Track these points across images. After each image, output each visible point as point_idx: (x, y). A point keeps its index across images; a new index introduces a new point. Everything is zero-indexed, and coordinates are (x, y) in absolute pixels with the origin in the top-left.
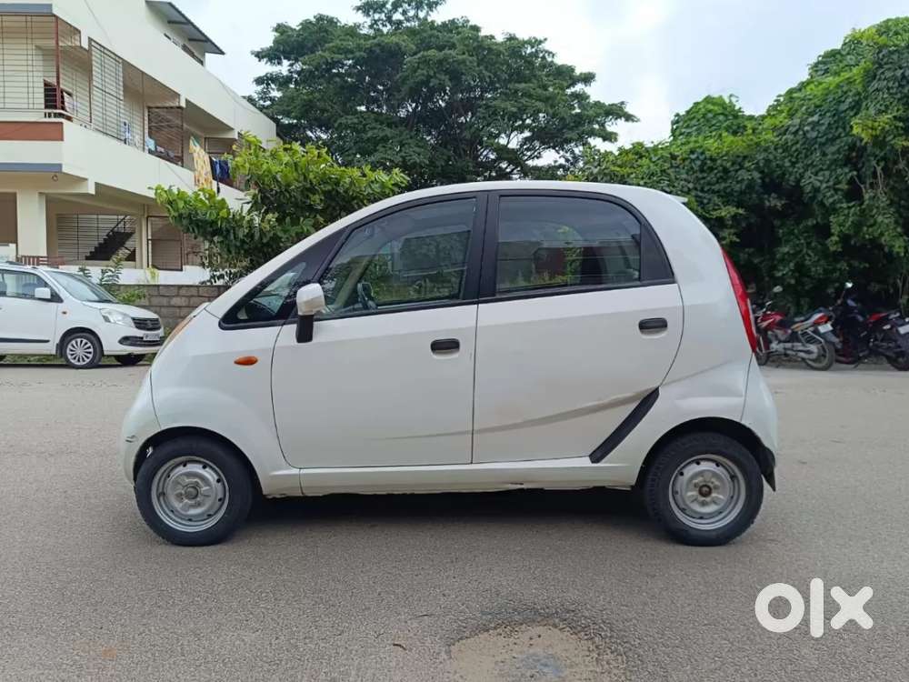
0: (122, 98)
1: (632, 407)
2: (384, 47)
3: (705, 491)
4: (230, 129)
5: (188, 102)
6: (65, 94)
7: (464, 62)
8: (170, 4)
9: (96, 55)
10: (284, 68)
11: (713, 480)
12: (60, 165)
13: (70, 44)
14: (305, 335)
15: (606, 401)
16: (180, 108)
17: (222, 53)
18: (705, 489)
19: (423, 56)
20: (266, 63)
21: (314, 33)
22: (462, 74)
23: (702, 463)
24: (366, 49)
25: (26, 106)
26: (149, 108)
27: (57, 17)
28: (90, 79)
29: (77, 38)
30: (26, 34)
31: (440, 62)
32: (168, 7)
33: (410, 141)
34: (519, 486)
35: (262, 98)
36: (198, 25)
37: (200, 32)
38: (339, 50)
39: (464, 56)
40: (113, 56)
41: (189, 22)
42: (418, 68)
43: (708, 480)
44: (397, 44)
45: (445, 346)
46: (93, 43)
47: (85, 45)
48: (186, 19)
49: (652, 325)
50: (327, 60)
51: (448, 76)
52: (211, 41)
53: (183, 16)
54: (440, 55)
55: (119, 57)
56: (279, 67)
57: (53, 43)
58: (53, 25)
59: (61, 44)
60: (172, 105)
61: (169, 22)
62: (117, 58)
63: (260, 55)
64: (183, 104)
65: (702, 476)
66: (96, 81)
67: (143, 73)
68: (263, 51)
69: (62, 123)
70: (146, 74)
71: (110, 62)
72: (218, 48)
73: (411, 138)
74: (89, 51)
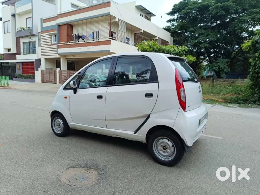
0: (126, 32)
1: (145, 119)
2: (203, 6)
3: (165, 148)
4: (156, 37)
5: (143, 31)
6: (113, 33)
7: (230, 5)
8: (141, 6)
9: (120, 22)
10: (175, 17)
11: (167, 145)
12: (110, 50)
13: (113, 21)
14: (75, 93)
15: (136, 116)
16: (141, 33)
17: (155, 16)
18: (164, 147)
19: (216, 6)
20: (170, 16)
21: (183, 5)
22: (230, 9)
23: (164, 139)
24: (198, 7)
25: (104, 37)
26: (135, 34)
27: (111, 15)
28: (118, 28)
29: (115, 19)
30: (105, 20)
31: (222, 7)
32: (140, 6)
33: (211, 33)
34: (117, 136)
35: (172, 26)
36: (148, 10)
37: (149, 11)
38: (189, 9)
39: (231, 3)
40: (124, 22)
41: (146, 9)
42: (214, 10)
43: (165, 145)
44: (208, 4)
45: (100, 97)
46: (119, 20)
47: (117, 20)
48: (145, 8)
49: (149, 95)
50: (185, 12)
51: (224, 11)
52: (152, 13)
53: (144, 8)
54: (222, 5)
55: (126, 22)
56: (174, 17)
57: (110, 21)
58: (110, 17)
59: (111, 21)
60: (139, 32)
61: (142, 10)
62: (125, 22)
63: (168, 14)
64: (142, 32)
65: (164, 143)
66: (120, 29)
67: (132, 25)
68: (169, 13)
69: (110, 40)
70: (133, 25)
71: (123, 23)
72: (154, 15)
73: (212, 32)
74: (118, 22)
